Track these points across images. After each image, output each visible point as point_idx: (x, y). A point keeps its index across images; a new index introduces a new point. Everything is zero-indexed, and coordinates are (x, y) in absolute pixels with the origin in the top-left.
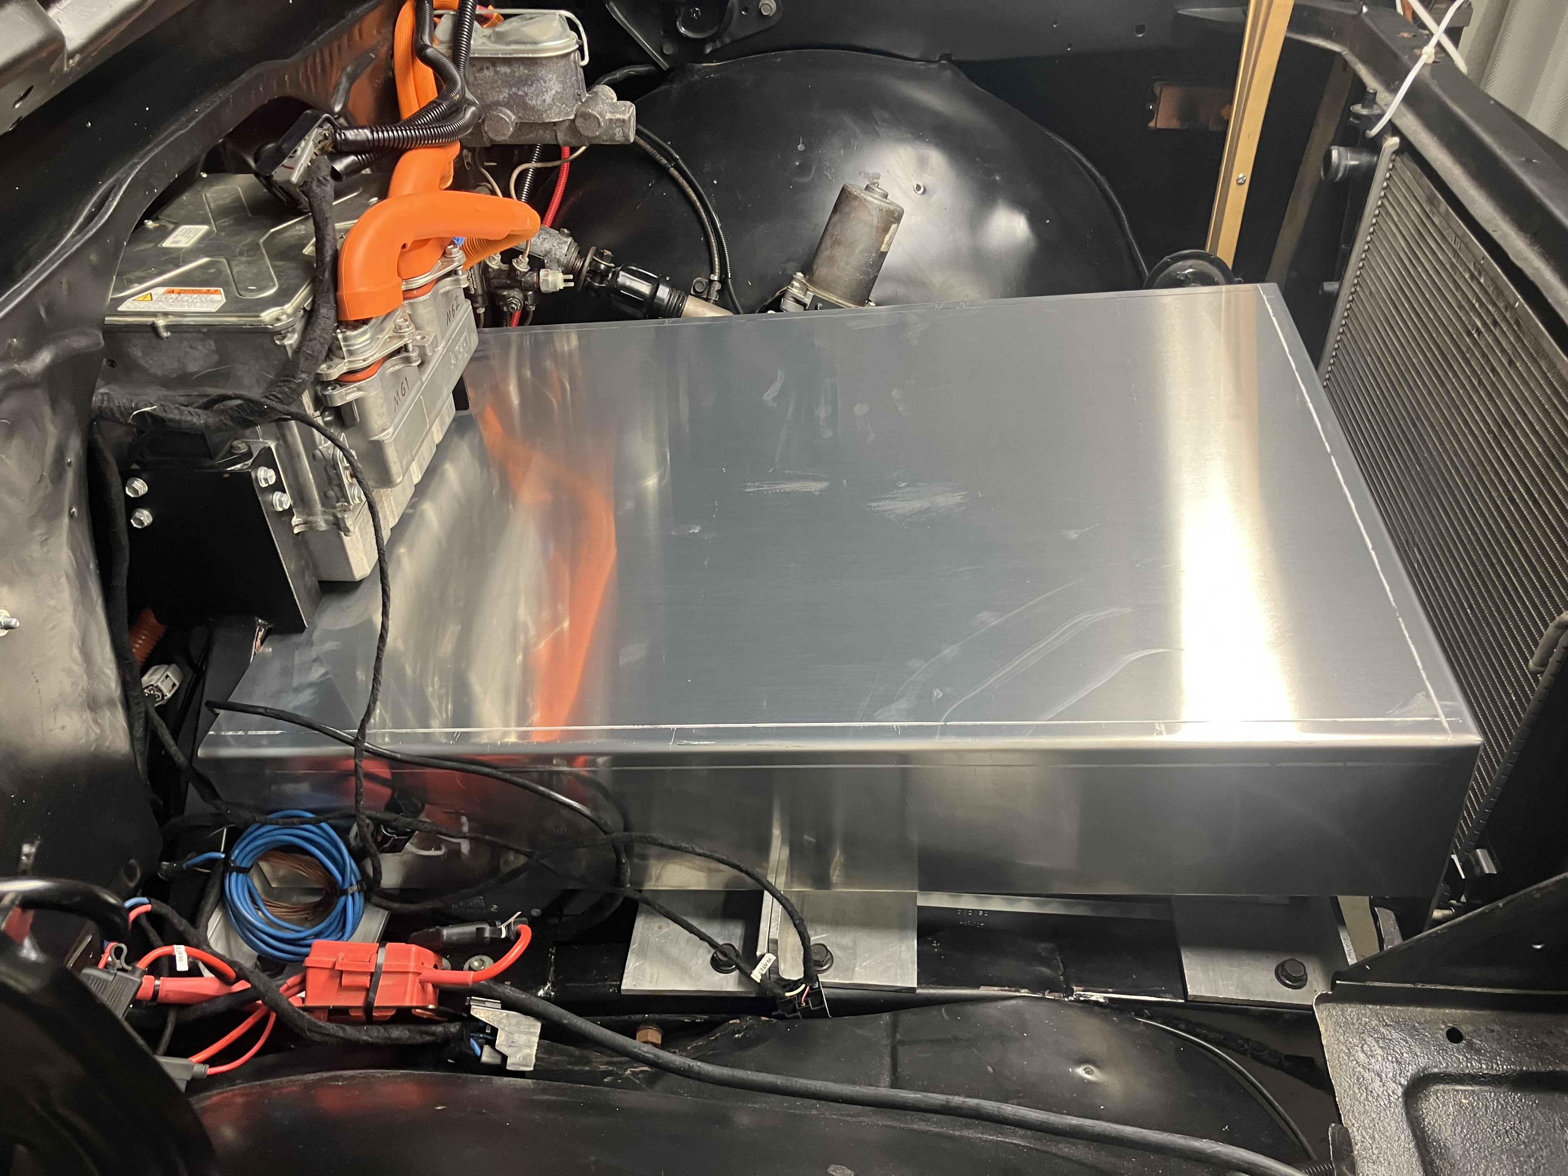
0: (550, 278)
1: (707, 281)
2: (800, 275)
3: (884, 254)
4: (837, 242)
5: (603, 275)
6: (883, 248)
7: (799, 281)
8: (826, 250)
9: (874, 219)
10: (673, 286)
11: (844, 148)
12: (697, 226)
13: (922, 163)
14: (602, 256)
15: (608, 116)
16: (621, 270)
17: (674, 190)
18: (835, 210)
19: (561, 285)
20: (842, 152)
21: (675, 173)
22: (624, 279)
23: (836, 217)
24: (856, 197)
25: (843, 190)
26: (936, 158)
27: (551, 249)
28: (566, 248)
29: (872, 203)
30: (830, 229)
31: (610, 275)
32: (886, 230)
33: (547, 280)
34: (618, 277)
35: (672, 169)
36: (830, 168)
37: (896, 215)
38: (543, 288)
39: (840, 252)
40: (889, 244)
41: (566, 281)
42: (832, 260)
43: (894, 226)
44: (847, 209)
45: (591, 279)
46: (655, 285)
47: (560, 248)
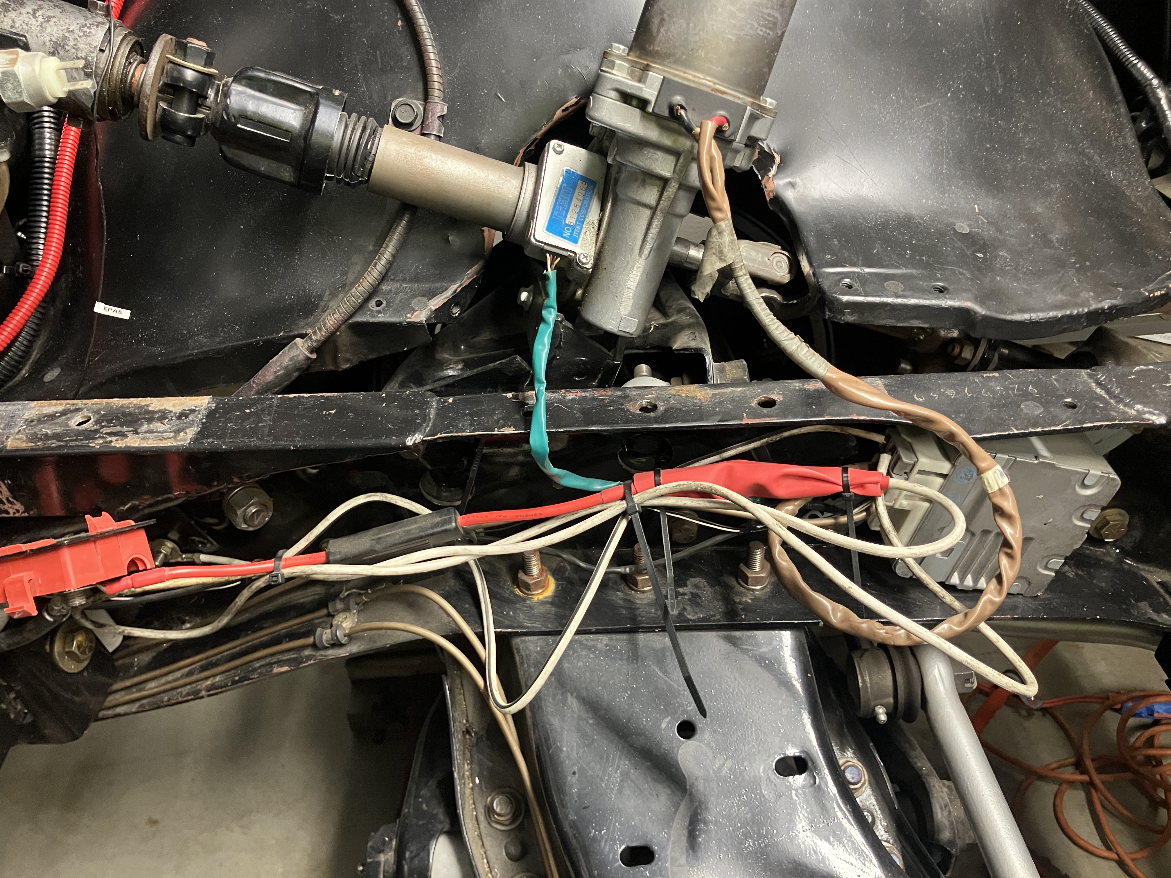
1: (418, 102)
7: (620, 57)
14: (184, 51)
16: (234, 81)
22: (243, 98)
28: (99, 36)
31: (212, 93)
34: (228, 94)
45: (170, 104)
46: (312, 108)
47: (86, 35)
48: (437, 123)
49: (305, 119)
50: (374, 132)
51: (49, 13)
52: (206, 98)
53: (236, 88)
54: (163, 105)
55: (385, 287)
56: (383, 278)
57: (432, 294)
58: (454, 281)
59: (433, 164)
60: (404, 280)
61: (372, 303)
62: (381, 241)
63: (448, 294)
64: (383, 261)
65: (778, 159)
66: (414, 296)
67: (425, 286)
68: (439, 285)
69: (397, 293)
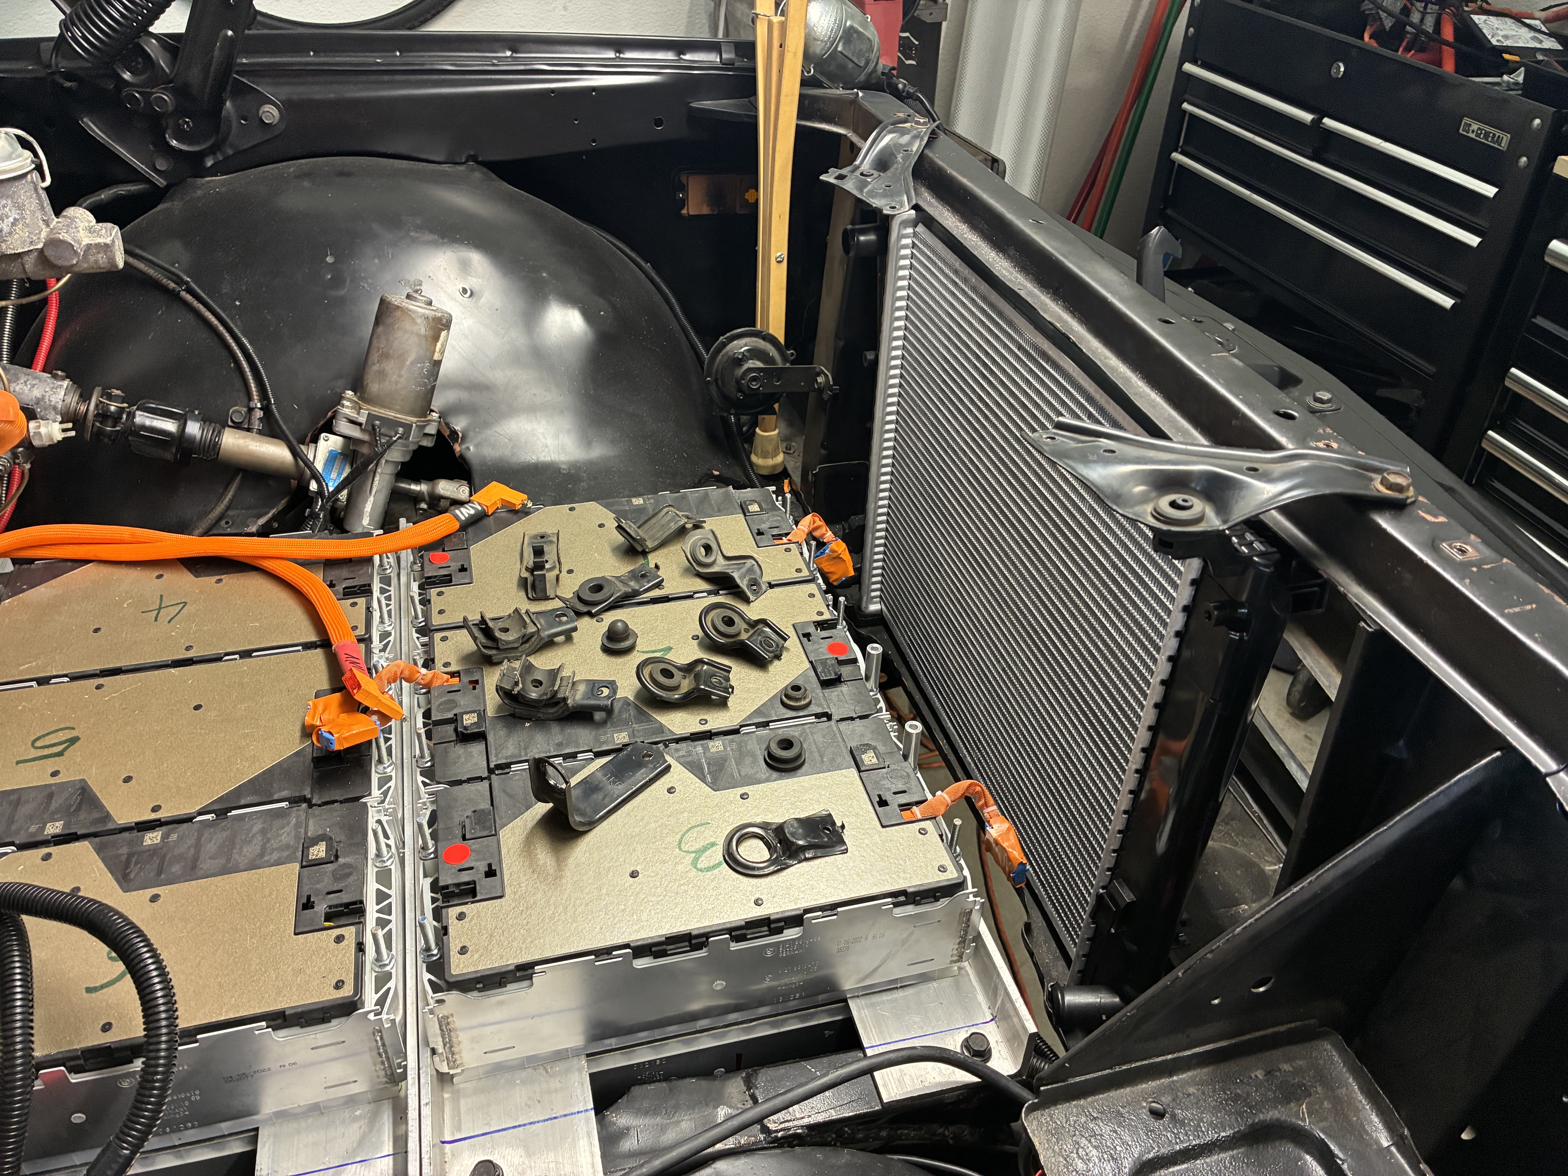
0: (43, 430)
1: (245, 409)
2: (349, 393)
3: (438, 363)
4: (386, 356)
5: (116, 418)
6: (436, 357)
7: (349, 400)
8: (374, 364)
9: (422, 328)
10: (205, 420)
11: (379, 257)
12: (225, 353)
13: (465, 267)
14: (110, 397)
15: (86, 241)
16: (137, 409)
17: (190, 317)
18: (377, 323)
19: (58, 436)
20: (376, 261)
21: (189, 297)
22: (142, 418)
23: (380, 329)
24: (398, 307)
25: (383, 301)
26: (477, 258)
27: (43, 396)
28: (63, 393)
29: (415, 312)
30: (375, 342)
31: (124, 416)
32: (436, 338)
33: (40, 433)
34: (134, 417)
35: (183, 294)
36: (365, 278)
37: (444, 321)
38: (36, 443)
39: (389, 366)
40: (442, 352)
41: (64, 430)
42: (382, 374)
43: (444, 333)
44: (390, 320)
45: (101, 423)
46: (182, 422)
47: (54, 393)
48: (257, 422)
49: (179, 427)
50: (219, 432)
51: (34, 382)
52: (121, 418)
53: (138, 413)
54: (98, 424)
55: (231, 513)
56: (228, 508)
57: (259, 517)
58: (273, 508)
59: (255, 448)
60: (242, 508)
61: (223, 523)
62: (226, 488)
63: (270, 515)
64: (227, 499)
65: (460, 435)
66: (248, 518)
67: (255, 512)
68: (264, 510)
69: (238, 516)
